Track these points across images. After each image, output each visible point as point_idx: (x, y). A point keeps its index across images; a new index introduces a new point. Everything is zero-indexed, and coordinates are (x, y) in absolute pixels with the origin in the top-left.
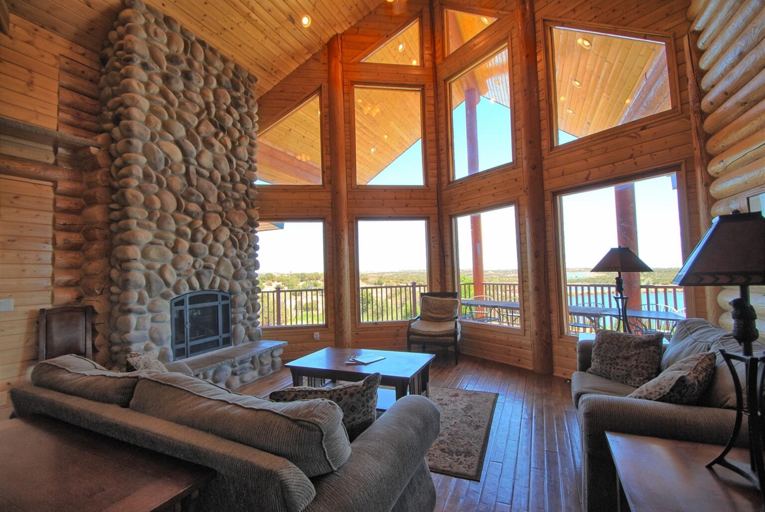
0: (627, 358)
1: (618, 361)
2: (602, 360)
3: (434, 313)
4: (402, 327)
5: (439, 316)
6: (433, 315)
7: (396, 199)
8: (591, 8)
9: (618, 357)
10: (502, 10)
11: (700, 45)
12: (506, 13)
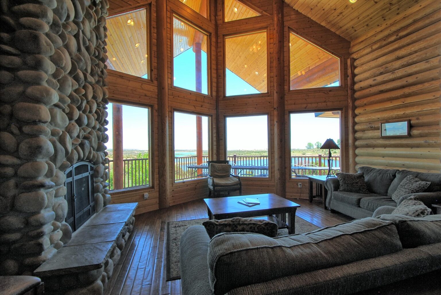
0: (357, 183)
1: (354, 184)
2: (347, 185)
3: (219, 173)
4: (198, 183)
5: (222, 174)
6: (218, 174)
7: (196, 100)
8: (312, 32)
9: (353, 183)
10: (265, 11)
11: (355, 64)
12: (267, 14)
